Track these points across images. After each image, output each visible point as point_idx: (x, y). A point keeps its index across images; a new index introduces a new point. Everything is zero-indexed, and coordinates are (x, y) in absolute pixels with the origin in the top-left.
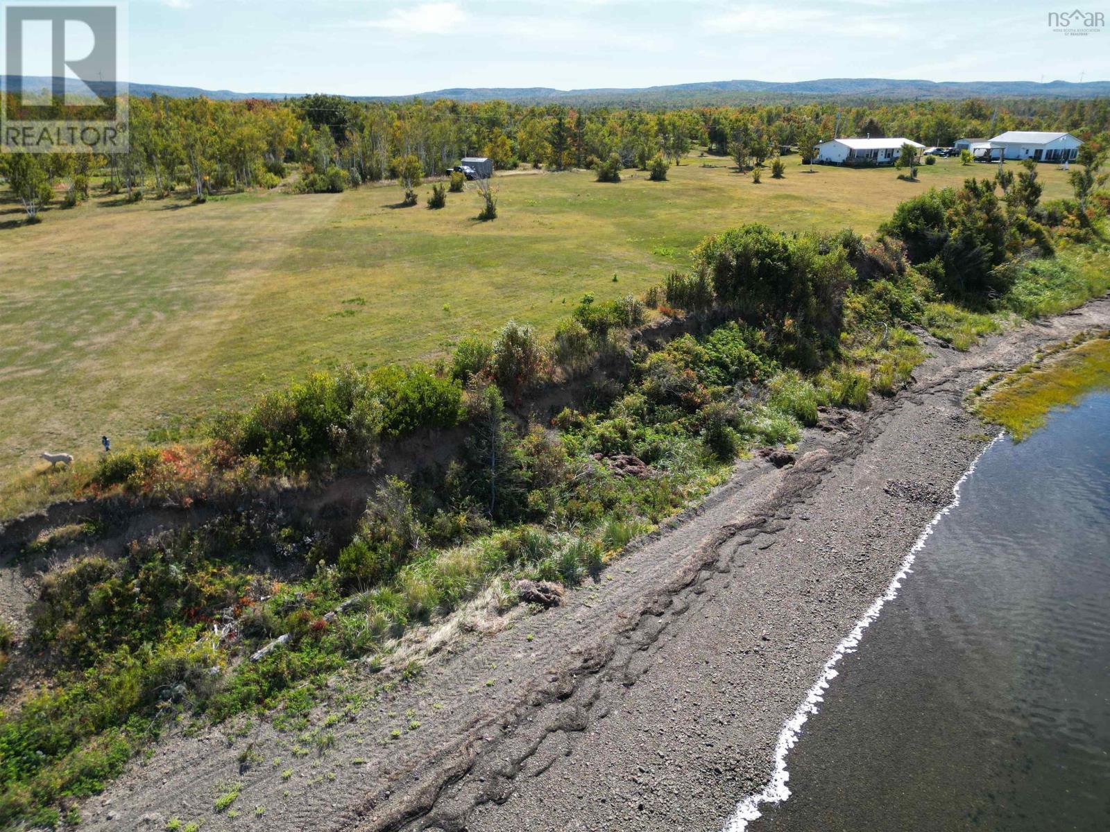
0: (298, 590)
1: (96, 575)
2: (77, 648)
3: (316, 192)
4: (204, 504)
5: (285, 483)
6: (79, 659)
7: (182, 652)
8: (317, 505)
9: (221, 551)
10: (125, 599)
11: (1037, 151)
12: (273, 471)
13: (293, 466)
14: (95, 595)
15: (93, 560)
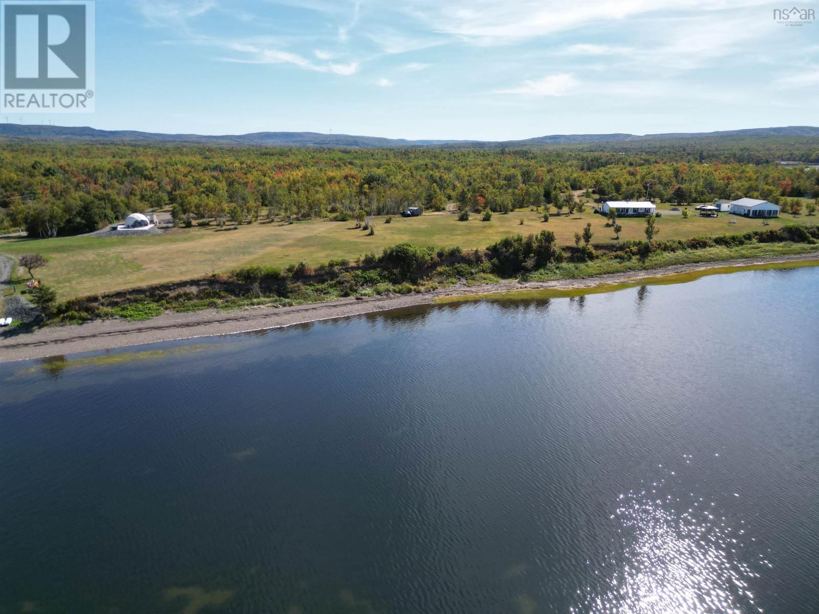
0: (236, 298)
1: (207, 289)
2: (202, 297)
3: (336, 221)
4: (225, 283)
5: (240, 282)
6: (202, 298)
7: (215, 301)
8: (245, 288)
9: (226, 290)
10: (210, 293)
11: (748, 210)
12: (238, 280)
13: (243, 280)
14: (206, 291)
15: (207, 287)
